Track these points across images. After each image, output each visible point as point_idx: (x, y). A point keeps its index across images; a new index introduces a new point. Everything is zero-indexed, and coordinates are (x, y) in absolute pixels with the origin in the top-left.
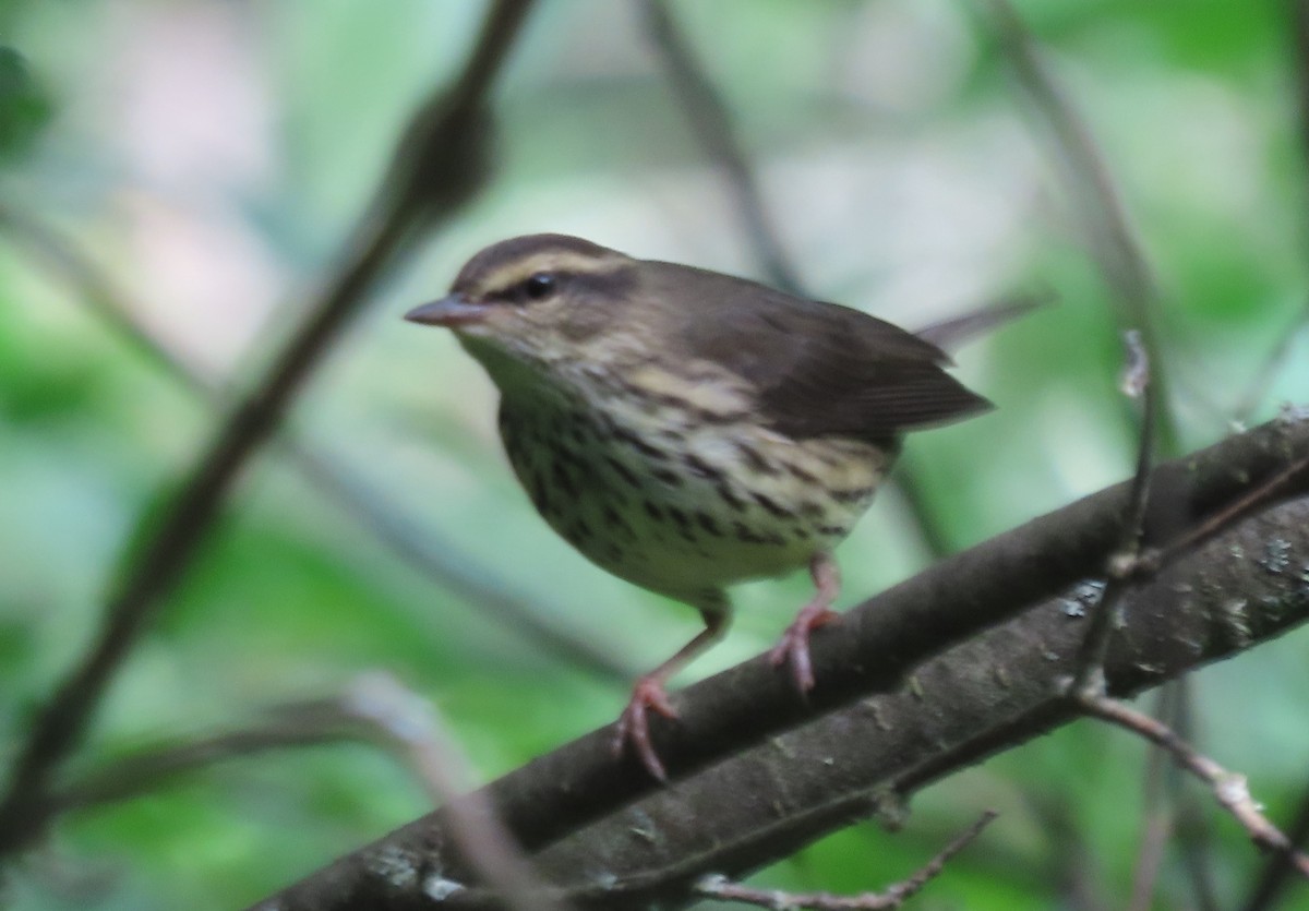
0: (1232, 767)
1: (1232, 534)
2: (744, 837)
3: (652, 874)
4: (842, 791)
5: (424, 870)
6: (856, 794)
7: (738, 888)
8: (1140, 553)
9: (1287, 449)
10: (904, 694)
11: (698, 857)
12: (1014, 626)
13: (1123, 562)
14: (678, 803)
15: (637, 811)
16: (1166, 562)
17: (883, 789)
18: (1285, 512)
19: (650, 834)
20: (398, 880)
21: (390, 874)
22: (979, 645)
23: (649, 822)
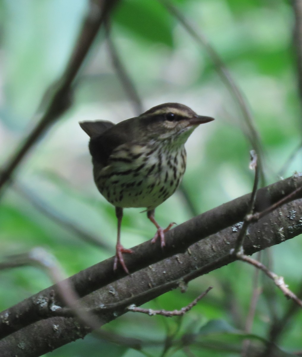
0: (280, 275)
1: (280, 209)
2: (141, 294)
3: (115, 304)
4: (169, 281)
5: (50, 303)
6: (172, 282)
7: (139, 308)
8: (254, 213)
9: (296, 185)
10: (186, 253)
11: (127, 299)
12: (218, 234)
13: (249, 217)
14: (122, 283)
15: (111, 286)
16: (261, 216)
17: (181, 280)
18: (295, 203)
19: (114, 293)
20: (42, 305)
21: (40, 303)
22: (208, 240)
23: (113, 289)
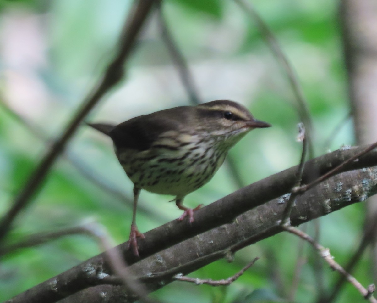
0: (326, 247)
1: (327, 181)
2: (188, 263)
3: (162, 273)
4: (215, 251)
5: (98, 271)
6: (220, 252)
7: (185, 278)
8: (301, 185)
9: (343, 157)
10: (234, 223)
11: (175, 268)
12: (265, 205)
13: (296, 188)
14: (169, 252)
15: (158, 255)
16: (308, 189)
17: (228, 250)
18: (341, 175)
19: (161, 261)
20: (90, 273)
21: (88, 271)
22: (255, 210)
23: (162, 258)
